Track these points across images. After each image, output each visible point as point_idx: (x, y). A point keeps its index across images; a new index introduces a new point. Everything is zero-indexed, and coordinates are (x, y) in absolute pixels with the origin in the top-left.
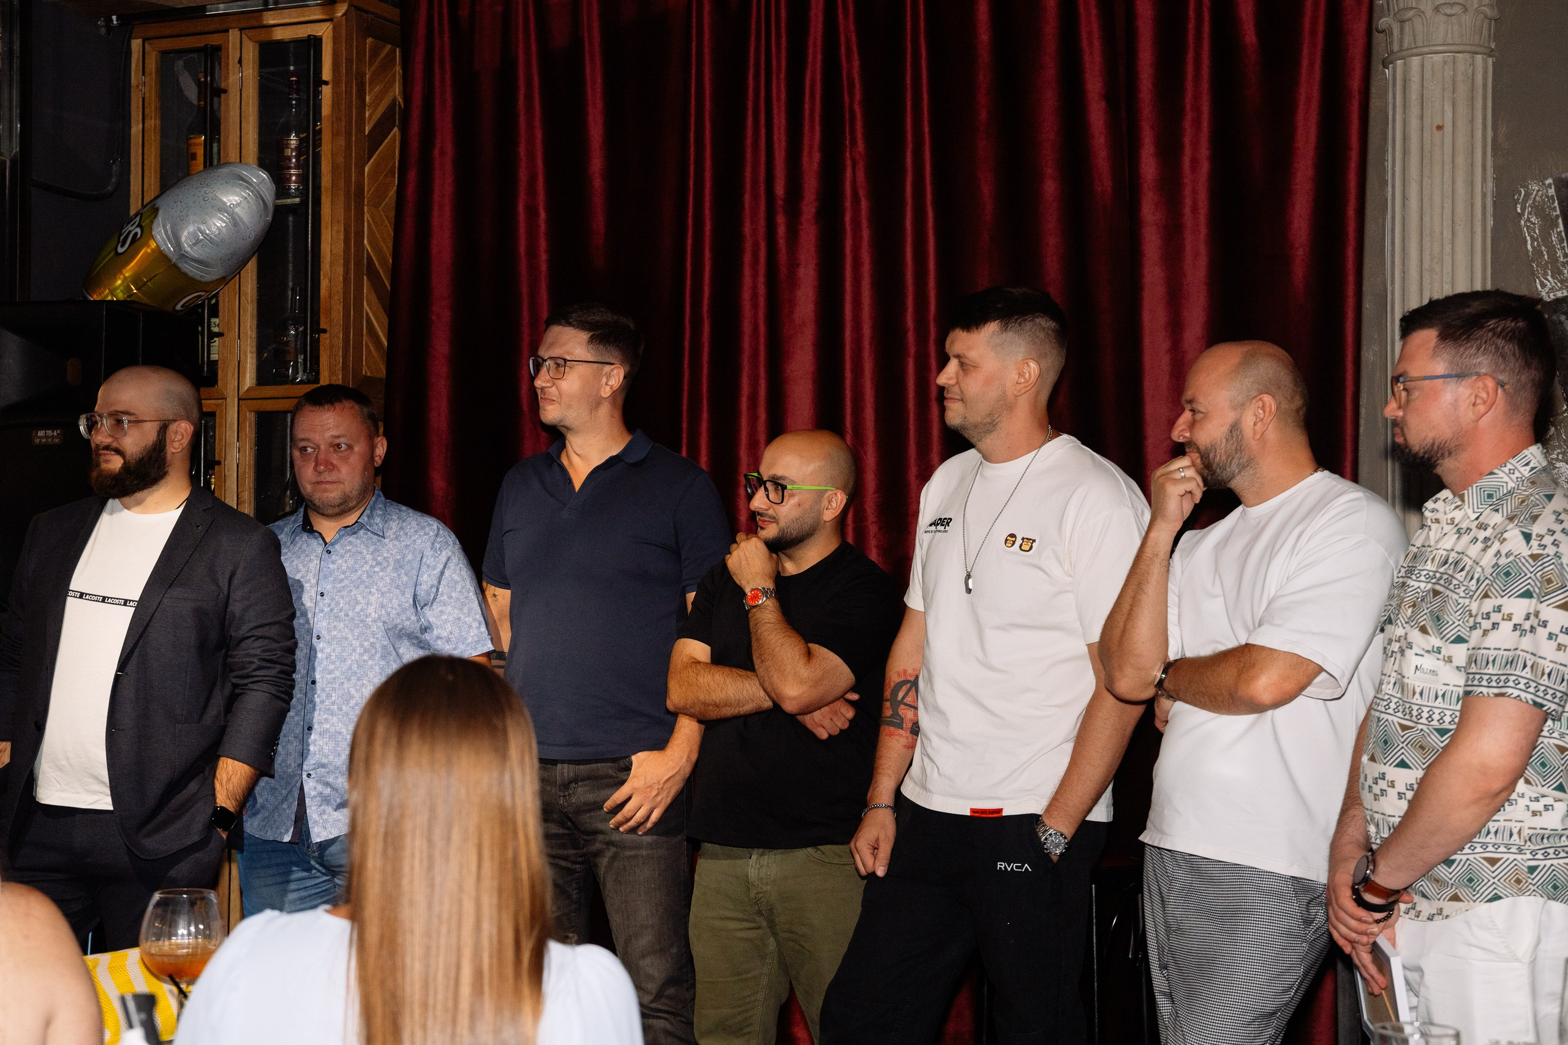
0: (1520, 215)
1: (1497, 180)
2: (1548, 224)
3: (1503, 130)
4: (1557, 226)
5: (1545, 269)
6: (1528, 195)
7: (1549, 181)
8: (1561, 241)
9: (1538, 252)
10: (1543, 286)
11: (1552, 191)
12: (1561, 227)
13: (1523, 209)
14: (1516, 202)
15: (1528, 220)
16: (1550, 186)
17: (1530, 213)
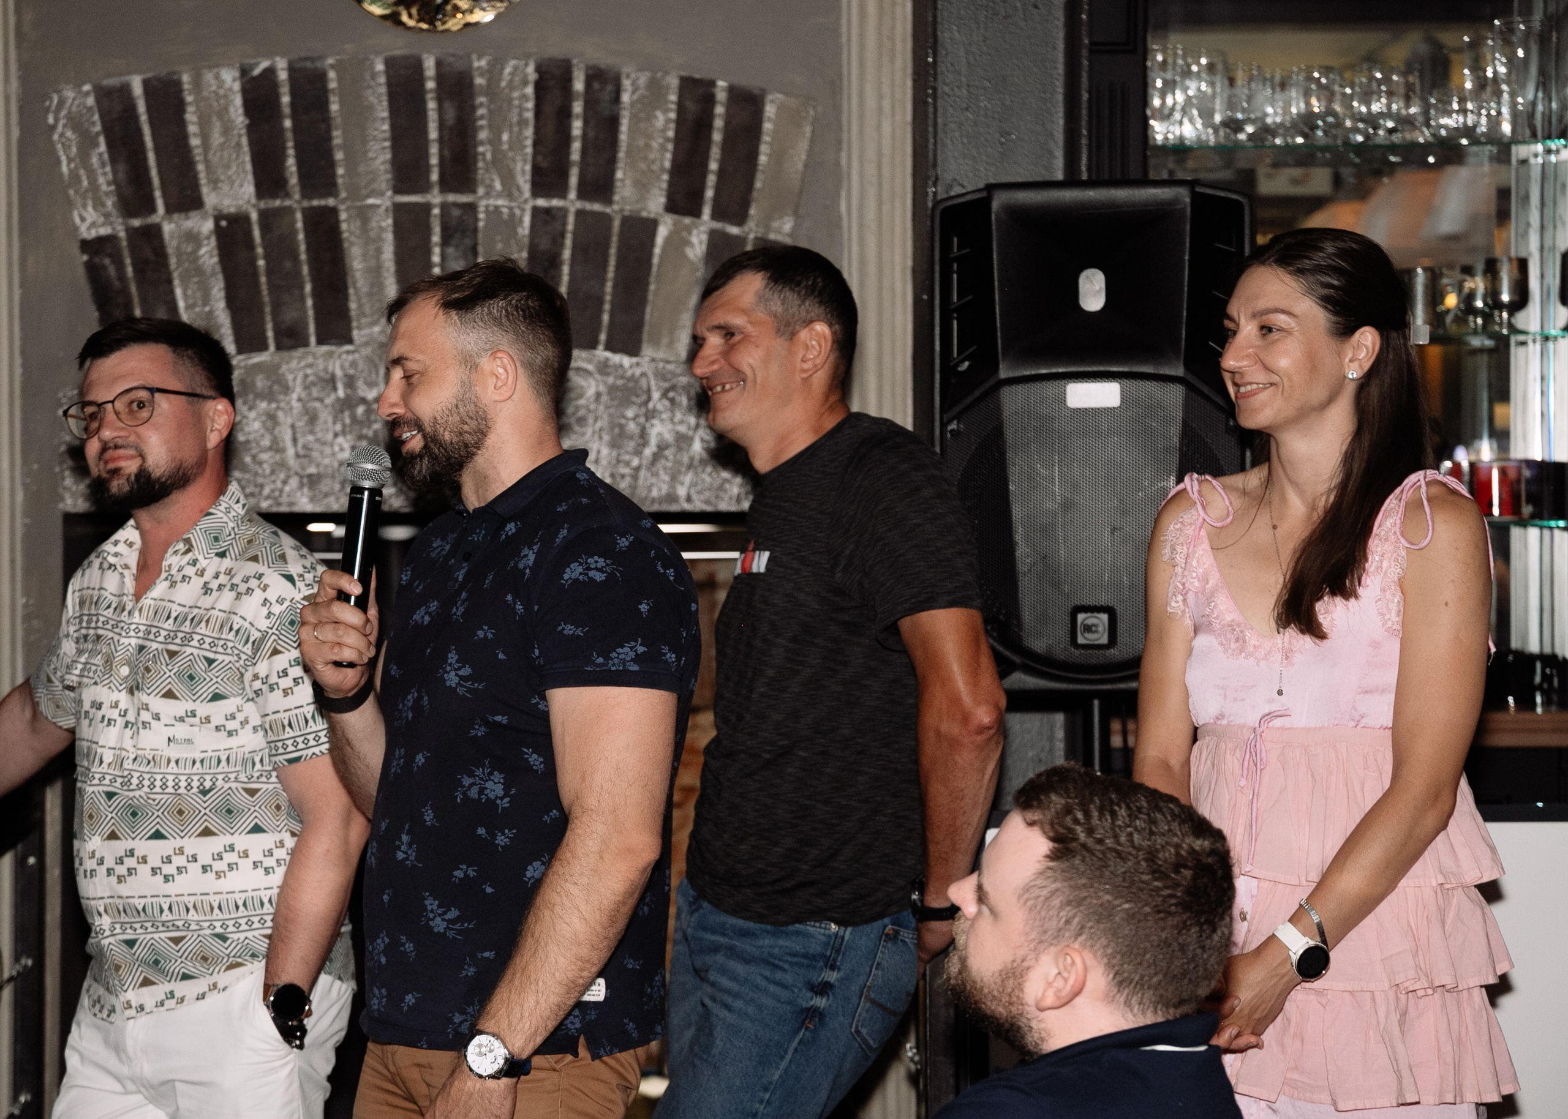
0: (53, 128)
1: (24, 80)
2: (87, 143)
3: (28, 17)
4: (97, 145)
5: (85, 198)
6: (61, 103)
7: (87, 87)
8: (103, 165)
9: (75, 178)
10: (83, 219)
11: (91, 101)
12: (103, 147)
13: (57, 120)
14: (47, 110)
15: (62, 135)
16: (87, 94)
17: (64, 126)
